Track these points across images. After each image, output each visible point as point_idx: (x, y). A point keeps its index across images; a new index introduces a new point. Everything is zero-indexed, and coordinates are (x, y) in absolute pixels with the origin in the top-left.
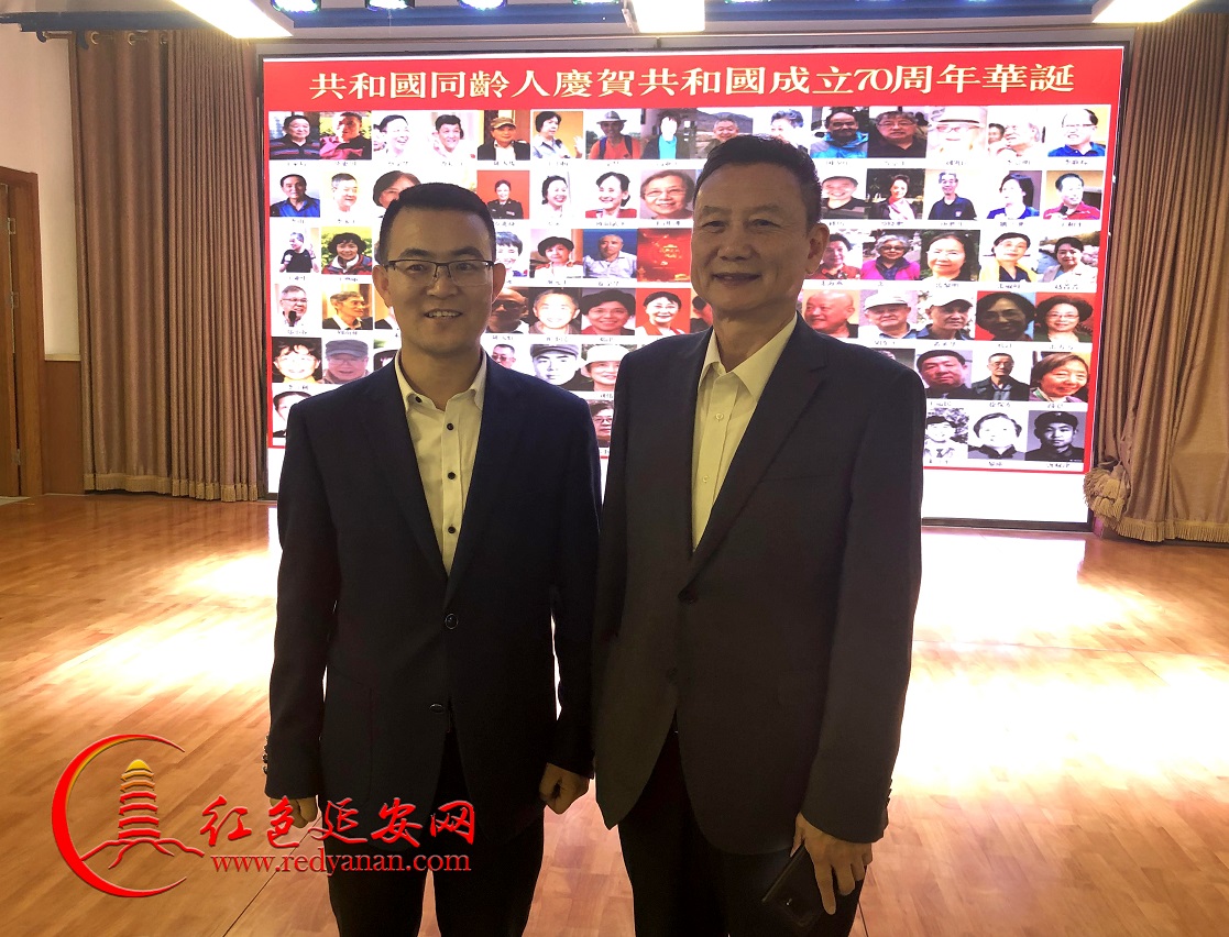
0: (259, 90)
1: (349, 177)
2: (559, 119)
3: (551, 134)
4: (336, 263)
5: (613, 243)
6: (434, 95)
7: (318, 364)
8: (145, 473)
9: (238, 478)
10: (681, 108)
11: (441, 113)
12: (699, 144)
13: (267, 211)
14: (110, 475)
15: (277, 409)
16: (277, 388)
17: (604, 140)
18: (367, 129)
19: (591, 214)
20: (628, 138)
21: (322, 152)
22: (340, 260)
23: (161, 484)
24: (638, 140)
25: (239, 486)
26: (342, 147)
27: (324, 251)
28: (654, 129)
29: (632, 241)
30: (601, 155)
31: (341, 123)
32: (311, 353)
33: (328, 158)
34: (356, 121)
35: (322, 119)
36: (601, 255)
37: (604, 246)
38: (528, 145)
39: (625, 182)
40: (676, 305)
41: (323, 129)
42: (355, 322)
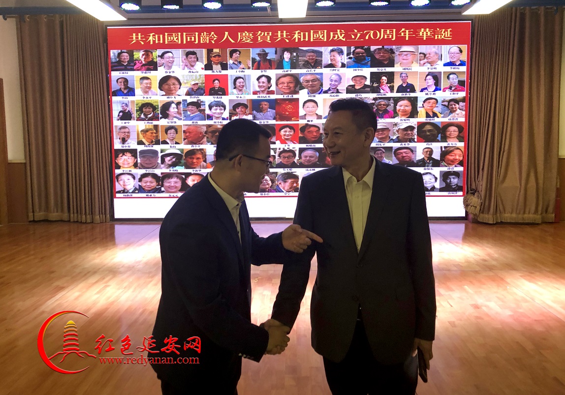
0: (105, 40)
1: (147, 78)
2: (240, 53)
3: (236, 59)
4: (142, 116)
5: (265, 105)
6: (185, 42)
7: (136, 161)
8: (57, 212)
9: (101, 212)
10: (292, 47)
11: (188, 50)
12: (300, 63)
13: (111, 94)
14: (41, 213)
15: (118, 181)
16: (117, 171)
17: (259, 61)
18: (155, 57)
19: (255, 93)
20: (270, 60)
21: (135, 68)
22: (144, 115)
23: (65, 216)
24: (274, 61)
25: (101, 216)
26: (144, 65)
27: (137, 111)
28: (281, 56)
29: (273, 104)
30: (258, 68)
31: (143, 55)
32: (132, 156)
33: (138, 70)
34: (150, 54)
35: (134, 53)
36: (260, 110)
37: (261, 106)
38: (227, 64)
39: (269, 79)
40: (292, 131)
41: (135, 57)
42: (152, 142)
